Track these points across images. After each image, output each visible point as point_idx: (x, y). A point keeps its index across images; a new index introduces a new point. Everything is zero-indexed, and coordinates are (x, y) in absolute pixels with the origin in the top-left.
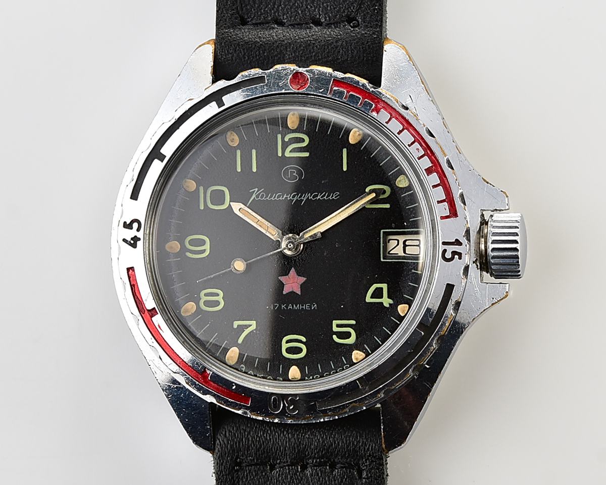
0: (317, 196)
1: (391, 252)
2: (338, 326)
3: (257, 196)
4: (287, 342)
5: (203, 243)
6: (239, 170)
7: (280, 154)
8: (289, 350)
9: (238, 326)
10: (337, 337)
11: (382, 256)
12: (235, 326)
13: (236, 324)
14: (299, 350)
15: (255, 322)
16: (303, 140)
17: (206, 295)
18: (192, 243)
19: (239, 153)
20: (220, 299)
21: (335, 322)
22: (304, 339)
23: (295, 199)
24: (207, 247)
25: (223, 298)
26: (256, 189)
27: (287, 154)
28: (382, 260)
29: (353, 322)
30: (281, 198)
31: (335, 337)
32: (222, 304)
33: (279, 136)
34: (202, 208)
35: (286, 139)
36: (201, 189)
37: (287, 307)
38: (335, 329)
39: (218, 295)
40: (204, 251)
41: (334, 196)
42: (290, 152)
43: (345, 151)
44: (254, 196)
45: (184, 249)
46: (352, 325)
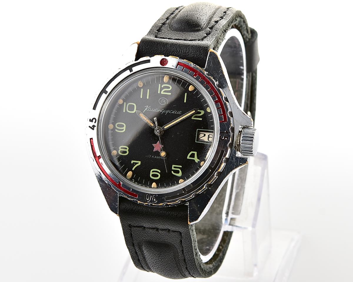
0: (172, 112)
1: (200, 139)
2: (174, 167)
3: (148, 109)
4: (153, 172)
5: (123, 126)
6: (141, 97)
7: (159, 93)
8: (153, 175)
9: (133, 163)
10: (174, 172)
11: (196, 140)
12: (132, 163)
13: (132, 162)
14: (157, 176)
15: (140, 162)
16: (169, 88)
17: (122, 148)
18: (118, 126)
19: (142, 90)
20: (127, 150)
21: (173, 166)
22: (160, 171)
23: (163, 112)
24: (124, 128)
25: (128, 150)
26: (148, 106)
27: (162, 93)
28: (196, 142)
29: (181, 166)
30: (157, 111)
31: (172, 172)
32: (128, 153)
33: (160, 85)
34: (124, 111)
35: (162, 87)
36: (125, 103)
37: (154, 157)
38: (173, 168)
39: (126, 149)
40: (123, 129)
41: (179, 113)
42: (163, 92)
43: (186, 94)
44: (146, 109)
45: (115, 128)
46: (181, 168)
